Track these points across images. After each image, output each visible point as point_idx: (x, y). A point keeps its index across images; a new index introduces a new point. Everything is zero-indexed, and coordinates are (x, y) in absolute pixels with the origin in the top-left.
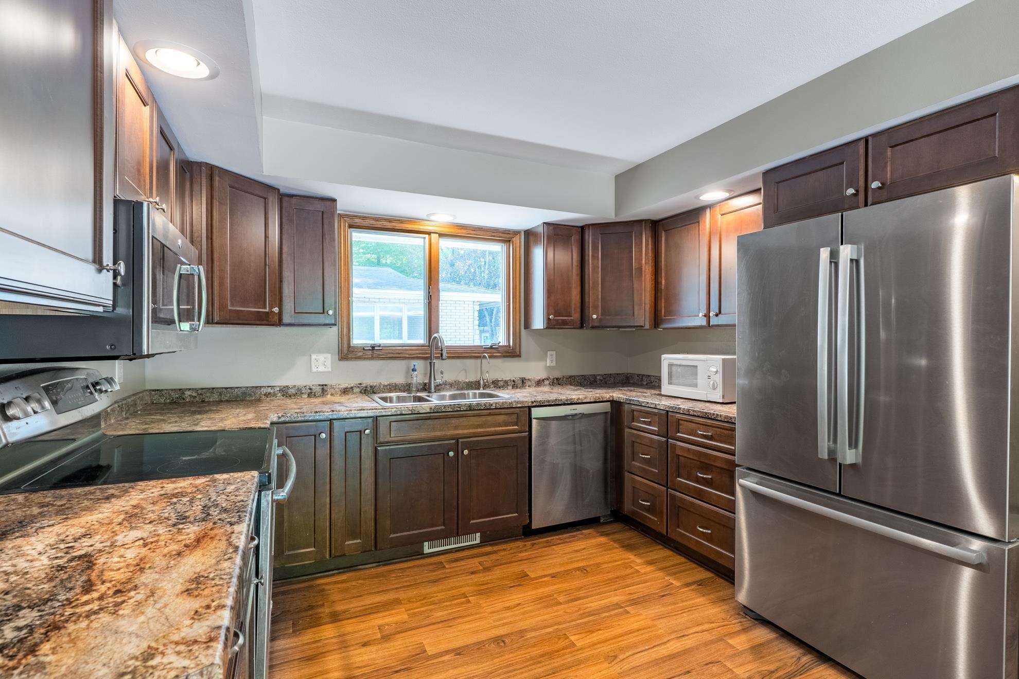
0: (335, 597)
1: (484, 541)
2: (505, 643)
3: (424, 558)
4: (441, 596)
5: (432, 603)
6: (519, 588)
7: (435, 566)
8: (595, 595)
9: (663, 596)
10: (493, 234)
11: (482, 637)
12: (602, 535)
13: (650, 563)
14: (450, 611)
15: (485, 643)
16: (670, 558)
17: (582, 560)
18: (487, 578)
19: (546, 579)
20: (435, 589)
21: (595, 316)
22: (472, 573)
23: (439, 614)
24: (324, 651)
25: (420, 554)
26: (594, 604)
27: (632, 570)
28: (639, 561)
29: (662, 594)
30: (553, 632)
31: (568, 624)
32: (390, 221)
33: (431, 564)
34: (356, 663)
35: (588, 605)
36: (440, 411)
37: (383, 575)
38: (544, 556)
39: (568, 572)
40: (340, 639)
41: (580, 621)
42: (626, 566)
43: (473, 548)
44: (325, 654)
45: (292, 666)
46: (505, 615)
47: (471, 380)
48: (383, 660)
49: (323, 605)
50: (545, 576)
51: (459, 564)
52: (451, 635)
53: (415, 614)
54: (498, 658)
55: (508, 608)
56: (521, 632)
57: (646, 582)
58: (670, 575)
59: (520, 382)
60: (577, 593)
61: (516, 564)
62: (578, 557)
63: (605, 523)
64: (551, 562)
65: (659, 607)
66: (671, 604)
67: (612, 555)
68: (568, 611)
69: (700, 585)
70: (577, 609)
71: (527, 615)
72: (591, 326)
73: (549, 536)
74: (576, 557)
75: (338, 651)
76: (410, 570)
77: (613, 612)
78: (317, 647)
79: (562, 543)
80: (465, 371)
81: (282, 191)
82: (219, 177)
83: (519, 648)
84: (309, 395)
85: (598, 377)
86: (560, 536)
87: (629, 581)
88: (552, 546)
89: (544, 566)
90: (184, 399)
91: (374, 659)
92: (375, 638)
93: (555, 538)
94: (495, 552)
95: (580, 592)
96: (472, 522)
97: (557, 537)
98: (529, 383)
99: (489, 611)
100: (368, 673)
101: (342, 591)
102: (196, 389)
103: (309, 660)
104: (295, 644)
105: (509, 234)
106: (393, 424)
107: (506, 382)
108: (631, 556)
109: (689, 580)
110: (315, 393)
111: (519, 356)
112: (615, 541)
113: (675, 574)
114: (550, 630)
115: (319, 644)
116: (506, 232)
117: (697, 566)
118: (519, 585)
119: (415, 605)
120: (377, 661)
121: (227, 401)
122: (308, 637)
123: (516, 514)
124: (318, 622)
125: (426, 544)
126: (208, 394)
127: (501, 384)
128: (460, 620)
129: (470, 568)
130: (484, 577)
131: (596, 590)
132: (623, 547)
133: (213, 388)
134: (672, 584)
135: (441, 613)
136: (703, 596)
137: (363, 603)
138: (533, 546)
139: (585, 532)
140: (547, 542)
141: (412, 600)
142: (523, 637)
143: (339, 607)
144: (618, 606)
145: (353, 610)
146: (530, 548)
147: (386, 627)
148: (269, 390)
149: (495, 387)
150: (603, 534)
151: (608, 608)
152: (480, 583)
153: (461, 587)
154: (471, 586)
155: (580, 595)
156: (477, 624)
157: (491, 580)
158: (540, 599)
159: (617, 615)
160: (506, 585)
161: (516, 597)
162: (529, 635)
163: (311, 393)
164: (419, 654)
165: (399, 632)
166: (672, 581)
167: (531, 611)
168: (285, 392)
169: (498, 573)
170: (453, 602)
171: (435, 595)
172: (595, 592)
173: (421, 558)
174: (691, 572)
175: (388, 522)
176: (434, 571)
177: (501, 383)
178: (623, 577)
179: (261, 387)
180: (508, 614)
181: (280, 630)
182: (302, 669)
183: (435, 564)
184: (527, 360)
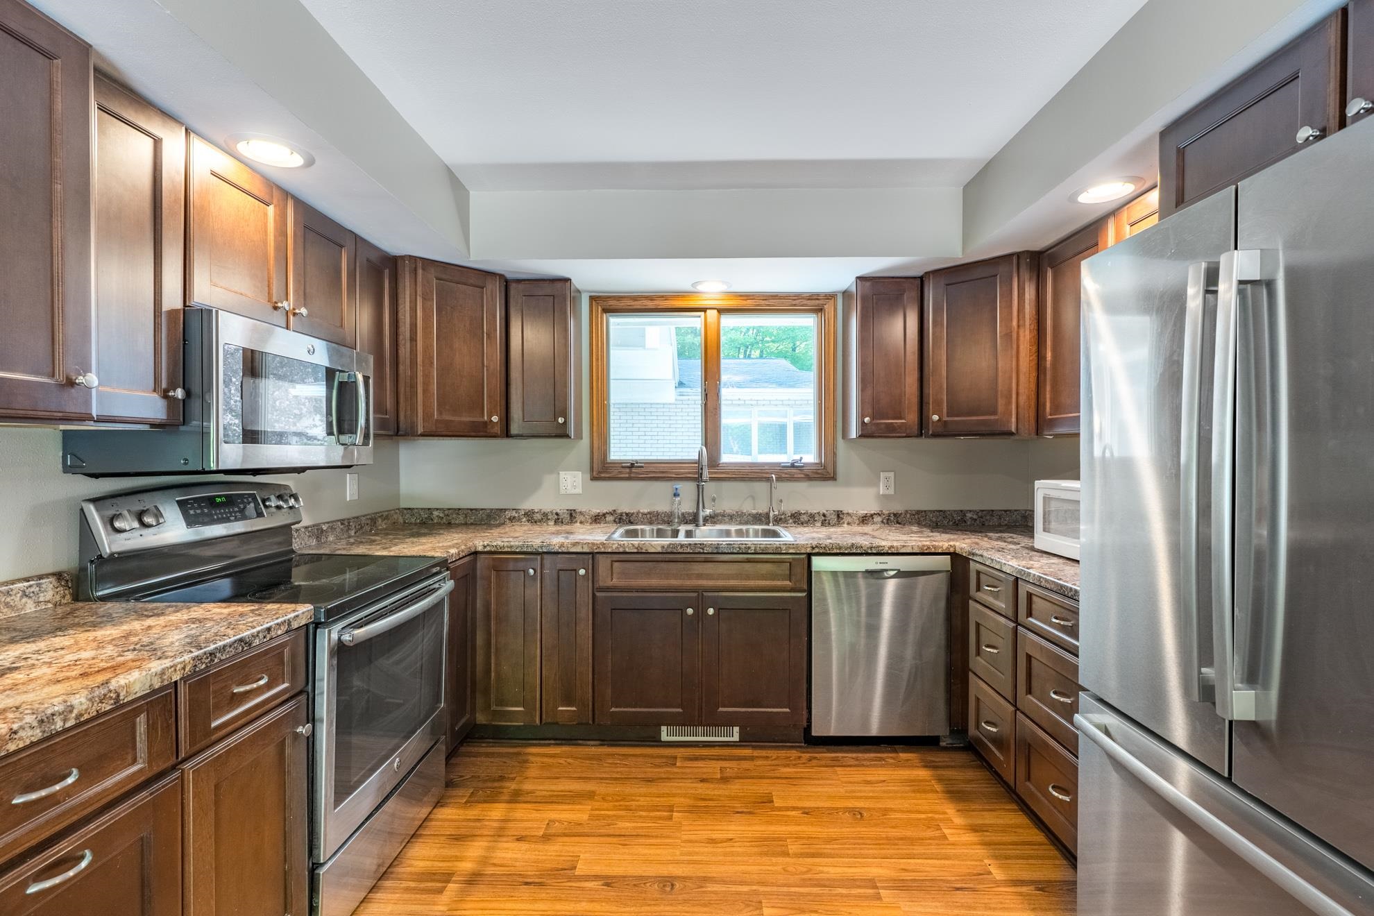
0: (533, 772)
1: (745, 741)
2: (672, 888)
3: (661, 746)
4: (643, 801)
5: (628, 809)
6: (748, 816)
7: (664, 760)
8: (848, 856)
9: (958, 889)
10: (794, 302)
11: (651, 870)
12: (925, 767)
13: (974, 829)
14: (639, 825)
15: (649, 880)
16: (1017, 830)
17: (867, 798)
18: (716, 792)
19: (793, 813)
20: (643, 790)
21: (936, 418)
22: (703, 781)
23: (625, 825)
24: (477, 833)
25: (656, 741)
26: (832, 869)
27: (937, 833)
28: (958, 820)
29: (958, 886)
30: (746, 893)
31: (775, 889)
32: (651, 298)
33: (662, 757)
34: (496, 858)
35: (826, 869)
36: (675, 551)
37: (598, 758)
38: (813, 779)
39: (832, 811)
40: (502, 824)
41: (797, 889)
42: (931, 824)
43: (728, 746)
44: (475, 838)
45: (437, 841)
46: (702, 850)
47: (760, 511)
48: (525, 864)
49: (513, 779)
50: (794, 808)
51: (696, 764)
52: (617, 857)
53: (598, 818)
54: (649, 905)
55: (712, 841)
56: (706, 879)
57: (947, 858)
58: (996, 857)
59: (834, 517)
60: (823, 846)
61: (768, 781)
62: (865, 791)
63: (945, 749)
64: (820, 790)
65: (938, 904)
66: (962, 906)
67: (920, 801)
68: (791, 869)
69: (1039, 889)
70: (805, 870)
71: (729, 859)
72: (931, 432)
73: (841, 751)
74: (860, 791)
75: (489, 839)
76: (634, 758)
77: (855, 891)
78: (474, 828)
79: (855, 766)
80: (753, 498)
81: (509, 276)
82: (423, 269)
83: (685, 901)
84: (556, 522)
85: (969, 515)
86: (860, 755)
87: (918, 850)
88: (838, 766)
89: (803, 794)
90: (432, 520)
91: (516, 860)
92: (536, 834)
93: (850, 755)
94: (752, 758)
95: (828, 846)
96: (721, 709)
97: (854, 755)
98: (849, 519)
99: (685, 837)
100: (498, 875)
101: (544, 767)
102: (443, 509)
103: (456, 839)
104: (457, 817)
105: (818, 299)
106: (616, 565)
107: (812, 516)
108: (950, 810)
109: (1026, 875)
110: (562, 519)
111: (834, 478)
112: (940, 780)
113: (1007, 858)
114: (745, 889)
115: (478, 824)
116: (813, 297)
117: (1059, 856)
118: (750, 813)
119: (606, 805)
120: (518, 864)
121: (472, 524)
122: (475, 813)
123: (788, 710)
124: (496, 798)
125: (664, 728)
126: (454, 516)
127: (805, 518)
128: (642, 840)
129: (705, 773)
130: (714, 789)
131: (854, 849)
132: (948, 792)
133: (459, 509)
134: (990, 873)
135: (628, 824)
136: (1034, 909)
137: (553, 788)
138: (810, 760)
139: (903, 756)
140: (834, 759)
141: (607, 798)
142: (702, 887)
143: (527, 786)
144: (872, 883)
145: (538, 793)
146: (804, 763)
147: (557, 823)
148: (514, 514)
149: (795, 522)
150: (928, 765)
151: (852, 882)
152: (702, 797)
153: (674, 795)
154: (689, 798)
155: (825, 851)
156: (658, 852)
157: (719, 795)
158: (762, 840)
159: (859, 897)
160: (734, 807)
161: (735, 828)
162: (711, 887)
163: (558, 519)
164: (566, 869)
165: (565, 835)
166: (992, 869)
167: (738, 854)
168: (530, 516)
169: (735, 788)
170: (652, 814)
171: (638, 798)
172: (849, 852)
173: (657, 746)
174: (1040, 862)
175: (609, 691)
176: (660, 767)
177: (804, 516)
178: (911, 841)
179: (506, 510)
180: (706, 849)
181: (456, 796)
182: (444, 847)
183: (667, 757)
184: (848, 483)
